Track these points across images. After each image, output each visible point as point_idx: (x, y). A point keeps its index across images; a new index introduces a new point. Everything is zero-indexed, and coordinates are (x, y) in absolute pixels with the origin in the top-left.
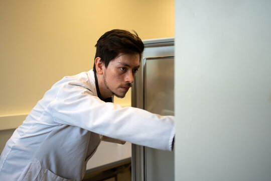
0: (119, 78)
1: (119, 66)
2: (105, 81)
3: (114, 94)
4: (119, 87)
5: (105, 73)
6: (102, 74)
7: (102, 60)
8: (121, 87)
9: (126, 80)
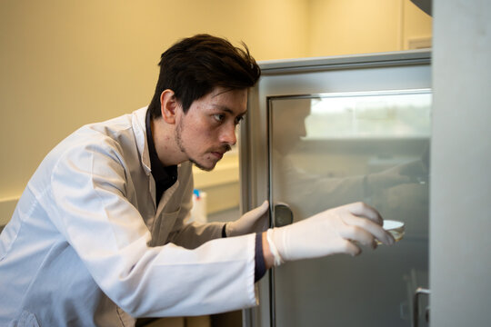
0: (209, 135)
1: (214, 112)
2: (178, 138)
3: (192, 161)
4: (207, 152)
5: (181, 122)
6: (174, 123)
7: (176, 96)
8: (211, 151)
9: (222, 139)
